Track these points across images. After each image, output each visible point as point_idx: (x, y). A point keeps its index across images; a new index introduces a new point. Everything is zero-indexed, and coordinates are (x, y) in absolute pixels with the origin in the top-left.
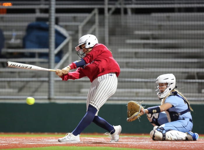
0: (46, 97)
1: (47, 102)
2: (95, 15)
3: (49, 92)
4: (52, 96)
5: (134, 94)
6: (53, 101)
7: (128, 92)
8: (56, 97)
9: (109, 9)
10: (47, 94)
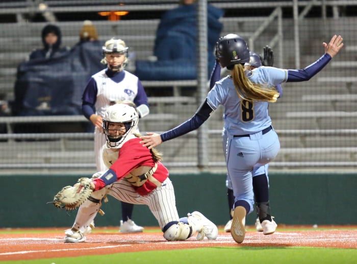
0: (195, 164)
1: (196, 171)
2: (276, 18)
3: (199, 155)
4: (205, 162)
5: (348, 156)
6: (205, 170)
7: (336, 153)
8: (210, 164)
9: (301, 9)
10: (196, 158)
